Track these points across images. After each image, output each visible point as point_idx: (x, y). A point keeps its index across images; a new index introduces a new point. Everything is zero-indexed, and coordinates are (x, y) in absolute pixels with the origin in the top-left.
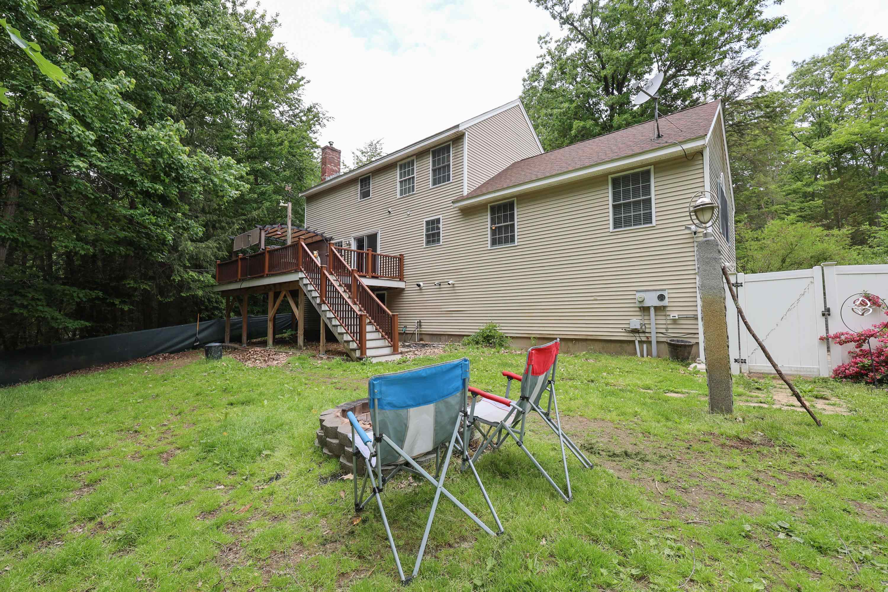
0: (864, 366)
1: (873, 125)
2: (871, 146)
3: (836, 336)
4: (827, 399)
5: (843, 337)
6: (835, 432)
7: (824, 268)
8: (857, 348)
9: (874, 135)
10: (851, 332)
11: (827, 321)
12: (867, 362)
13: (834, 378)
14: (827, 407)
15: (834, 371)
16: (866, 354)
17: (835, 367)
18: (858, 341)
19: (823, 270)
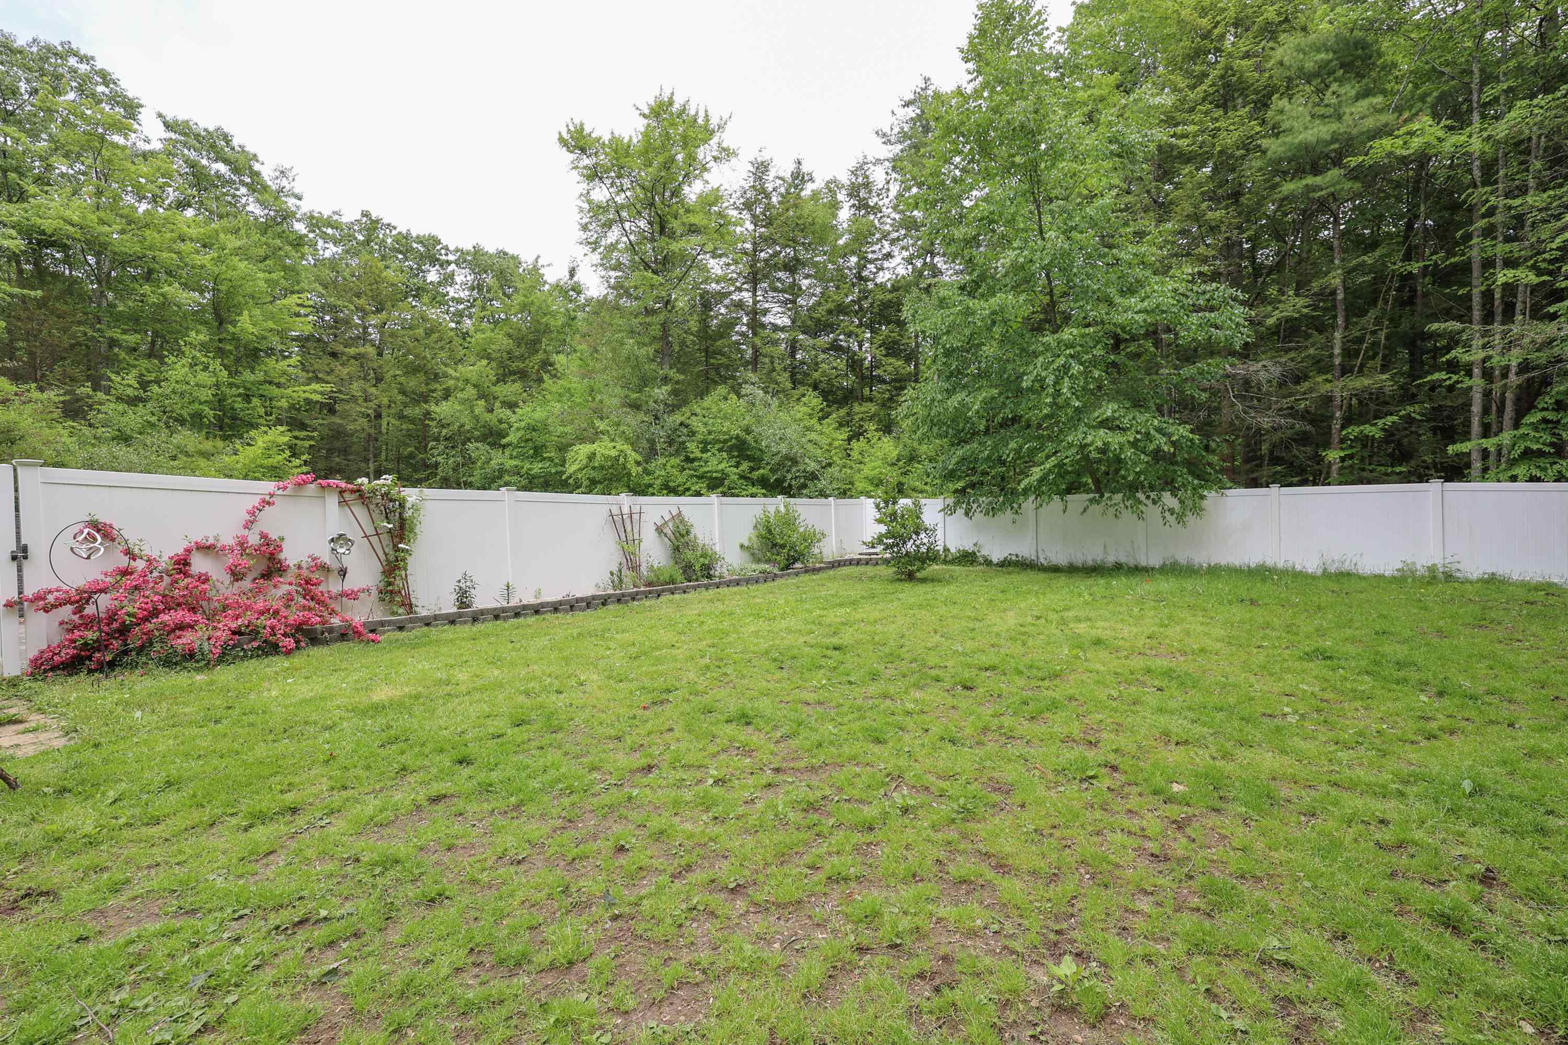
0: (86, 644)
1: (102, 222)
2: (98, 254)
3: (39, 597)
4: (21, 722)
5: (51, 598)
6: (46, 790)
7: (19, 470)
8: (75, 613)
9: (102, 239)
10: (65, 588)
11: (20, 570)
12: (91, 635)
13: (32, 674)
14: (21, 739)
15: (31, 661)
16: (89, 623)
17: (33, 653)
18: (77, 602)
19: (15, 470)
